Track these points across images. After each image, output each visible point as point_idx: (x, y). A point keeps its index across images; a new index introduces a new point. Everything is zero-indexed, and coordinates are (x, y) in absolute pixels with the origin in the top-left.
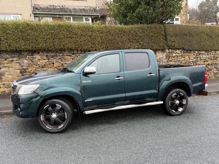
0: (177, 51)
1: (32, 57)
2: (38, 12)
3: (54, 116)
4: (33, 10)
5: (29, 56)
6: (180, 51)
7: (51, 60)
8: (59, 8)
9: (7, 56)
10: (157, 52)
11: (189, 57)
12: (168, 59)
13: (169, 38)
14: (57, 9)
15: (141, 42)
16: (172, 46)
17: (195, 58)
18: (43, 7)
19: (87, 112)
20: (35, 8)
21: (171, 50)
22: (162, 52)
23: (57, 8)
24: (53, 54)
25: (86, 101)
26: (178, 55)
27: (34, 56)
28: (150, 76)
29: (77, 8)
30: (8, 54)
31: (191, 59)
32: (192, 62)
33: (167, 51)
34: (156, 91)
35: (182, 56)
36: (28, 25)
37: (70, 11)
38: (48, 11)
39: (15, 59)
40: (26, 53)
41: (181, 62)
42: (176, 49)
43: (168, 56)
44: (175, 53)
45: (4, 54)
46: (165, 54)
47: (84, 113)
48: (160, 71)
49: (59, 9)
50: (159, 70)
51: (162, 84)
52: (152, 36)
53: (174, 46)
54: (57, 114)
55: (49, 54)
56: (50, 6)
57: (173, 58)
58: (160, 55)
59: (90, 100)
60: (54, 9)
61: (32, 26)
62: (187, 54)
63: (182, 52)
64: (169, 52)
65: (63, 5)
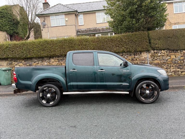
0: (162, 52)
1: (49, 60)
4: (76, 33)
5: (48, 60)
6: (165, 51)
7: (60, 62)
8: (93, 29)
9: (36, 60)
10: (142, 53)
11: (175, 56)
12: (154, 58)
13: (152, 41)
15: (125, 46)
16: (156, 48)
17: (182, 56)
18: (83, 30)
20: (78, 32)
21: (156, 51)
22: (147, 53)
23: (92, 29)
24: (62, 58)
26: (163, 54)
27: (50, 60)
29: (105, 28)
30: (36, 59)
31: (178, 58)
32: (179, 60)
33: (152, 52)
35: (168, 55)
36: (46, 41)
37: (100, 30)
38: (85, 32)
39: (40, 62)
40: (46, 59)
41: (167, 61)
42: (161, 50)
43: (153, 56)
44: (161, 53)
45: (34, 59)
46: (150, 54)
52: (136, 41)
53: (158, 48)
55: (59, 58)
56: (88, 29)
57: (158, 57)
58: (146, 55)
60: (89, 30)
61: (48, 42)
62: (174, 53)
63: (168, 52)
64: (154, 53)
65: (96, 27)
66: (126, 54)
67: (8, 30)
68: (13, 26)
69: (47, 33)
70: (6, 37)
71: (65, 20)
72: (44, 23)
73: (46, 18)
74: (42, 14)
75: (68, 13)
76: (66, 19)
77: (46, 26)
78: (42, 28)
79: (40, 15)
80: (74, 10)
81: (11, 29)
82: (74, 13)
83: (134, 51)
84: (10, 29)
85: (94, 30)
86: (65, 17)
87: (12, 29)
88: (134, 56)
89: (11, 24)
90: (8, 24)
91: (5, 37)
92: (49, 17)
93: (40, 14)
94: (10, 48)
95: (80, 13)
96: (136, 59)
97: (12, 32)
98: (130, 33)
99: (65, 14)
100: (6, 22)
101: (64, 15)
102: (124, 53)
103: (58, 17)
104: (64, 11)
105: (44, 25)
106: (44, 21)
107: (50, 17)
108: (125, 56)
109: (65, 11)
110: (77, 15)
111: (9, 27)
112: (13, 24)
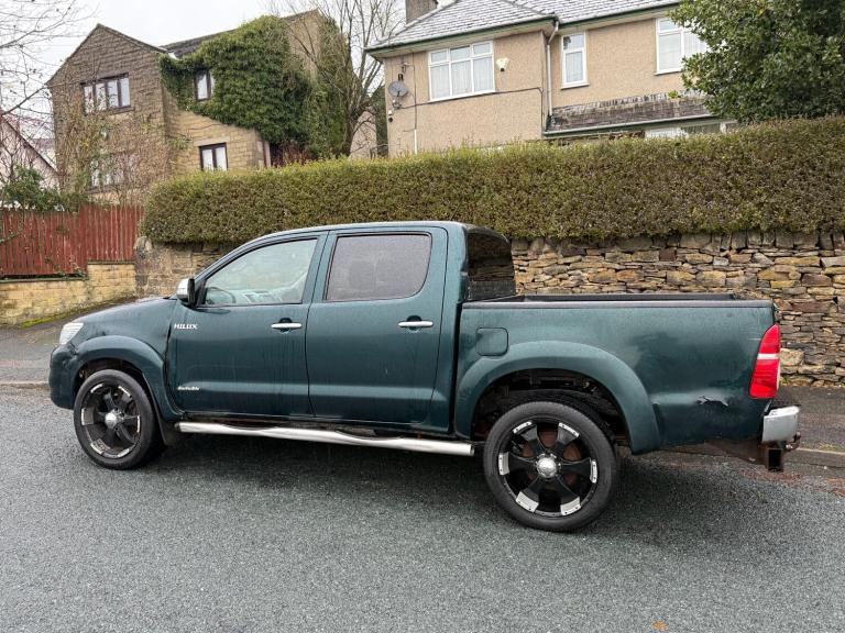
2: (561, 128)
3: (111, 417)
4: (545, 125)
8: (632, 105)
14: (625, 110)
15: (763, 198)
18: (578, 110)
19: (186, 426)
20: (552, 120)
23: (627, 106)
25: (180, 388)
28: (413, 328)
34: (438, 396)
37: (670, 110)
38: (591, 121)
47: (176, 425)
48: (464, 311)
49: (631, 109)
50: (459, 308)
51: (466, 370)
54: (123, 415)
56: (605, 104)
59: (193, 388)
60: (613, 112)
65: (649, 93)
66: (765, 242)
67: (266, 121)
68: (287, 104)
69: (411, 134)
70: (255, 151)
71: (496, 65)
72: (399, 86)
73: (409, 61)
74: (393, 47)
75: (507, 34)
76: (498, 61)
77: (410, 101)
78: (390, 112)
79: (385, 48)
80: (540, 16)
81: (278, 116)
82: (539, 32)
83: (820, 223)
84: (270, 119)
85: (637, 107)
86: (495, 52)
87: (281, 119)
88: (819, 255)
89: (276, 97)
90: (267, 98)
91: (250, 153)
92: (422, 57)
93: (387, 44)
94: (208, 197)
95: (572, 28)
96: (831, 276)
97: (277, 132)
98: (802, 121)
99: (497, 40)
100: (258, 90)
101: (491, 45)
102: (754, 239)
103: (461, 55)
104: (493, 25)
105: (402, 96)
106: (401, 78)
107: (430, 54)
108: (758, 256)
109: (499, 24)
110: (558, 36)
111: (268, 110)
112: (286, 98)
